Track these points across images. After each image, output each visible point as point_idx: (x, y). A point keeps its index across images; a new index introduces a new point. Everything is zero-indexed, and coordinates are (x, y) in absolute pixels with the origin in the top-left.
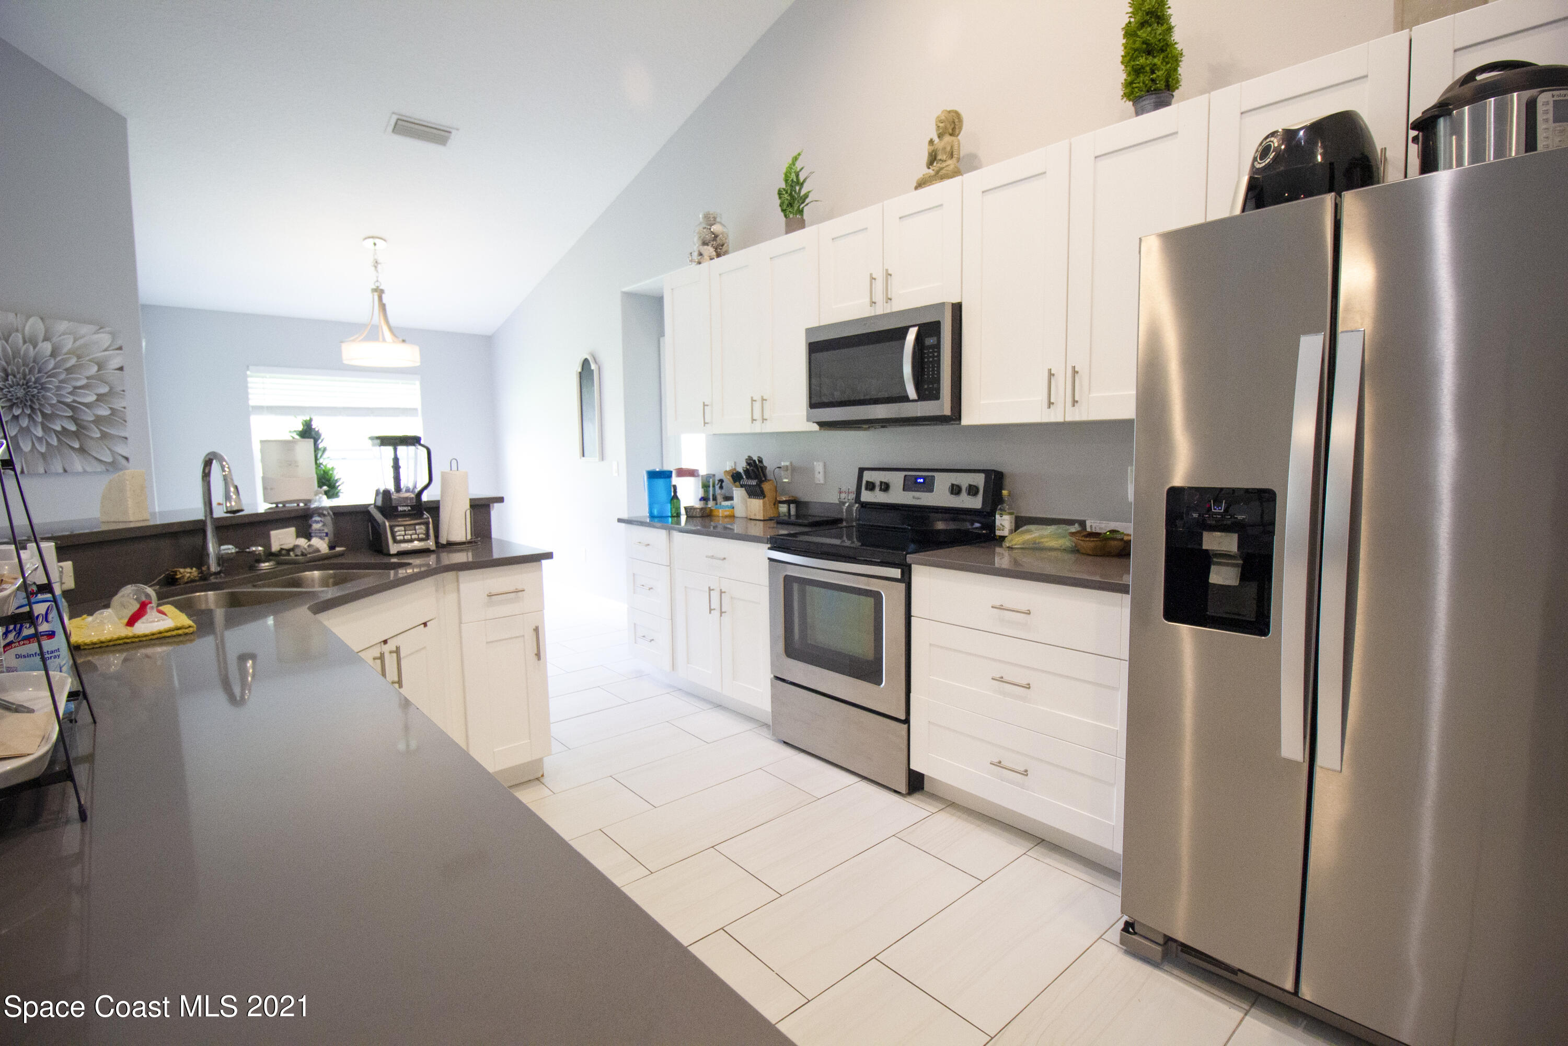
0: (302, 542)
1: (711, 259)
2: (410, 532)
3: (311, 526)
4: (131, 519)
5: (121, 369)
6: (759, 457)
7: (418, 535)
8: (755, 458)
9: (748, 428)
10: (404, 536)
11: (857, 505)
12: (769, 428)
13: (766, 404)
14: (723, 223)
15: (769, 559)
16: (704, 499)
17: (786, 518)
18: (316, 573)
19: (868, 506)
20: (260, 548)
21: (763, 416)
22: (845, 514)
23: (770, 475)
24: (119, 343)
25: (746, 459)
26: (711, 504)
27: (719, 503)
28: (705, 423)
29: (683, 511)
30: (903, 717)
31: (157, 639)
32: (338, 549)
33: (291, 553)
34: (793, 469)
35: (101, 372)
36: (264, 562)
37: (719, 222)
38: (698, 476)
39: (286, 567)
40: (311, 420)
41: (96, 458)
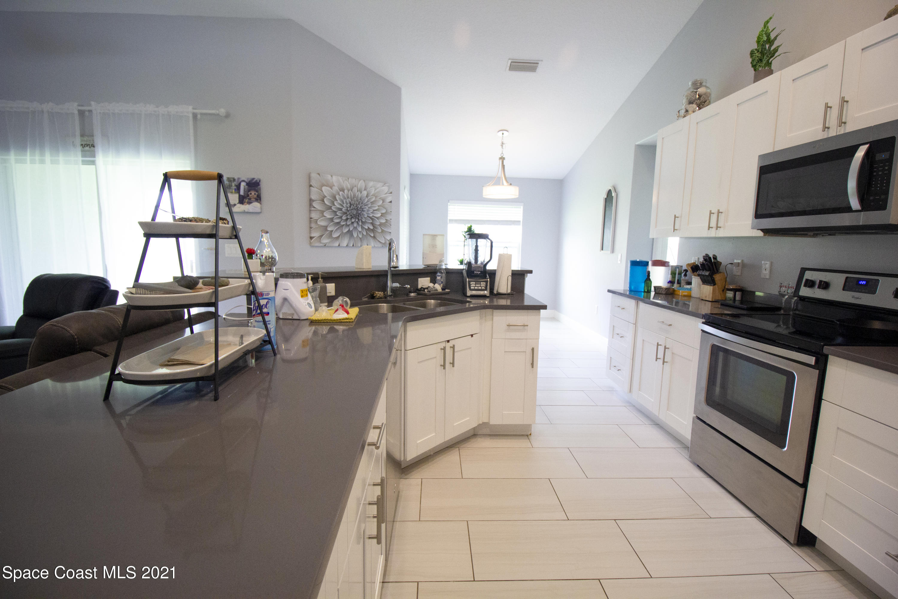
0: (431, 285)
1: (694, 112)
2: (478, 285)
3: (436, 277)
4: (365, 268)
5: (391, 202)
6: (714, 255)
7: (482, 287)
8: (711, 256)
9: (705, 233)
10: (474, 287)
11: (796, 298)
12: (721, 233)
13: (722, 217)
14: (707, 85)
15: (702, 330)
16: (671, 282)
17: (731, 302)
18: (433, 301)
19: (806, 300)
20: (409, 286)
21: (717, 224)
22: (783, 304)
23: (722, 268)
24: (391, 190)
25: (704, 256)
26: (676, 286)
27: (682, 286)
28: (674, 230)
29: (653, 289)
30: (801, 481)
31: (339, 322)
32: (447, 290)
33: (426, 290)
34: (743, 265)
35: (384, 203)
36: (412, 293)
37: (704, 86)
38: (668, 266)
39: (421, 296)
40: (471, 226)
41: (379, 241)
